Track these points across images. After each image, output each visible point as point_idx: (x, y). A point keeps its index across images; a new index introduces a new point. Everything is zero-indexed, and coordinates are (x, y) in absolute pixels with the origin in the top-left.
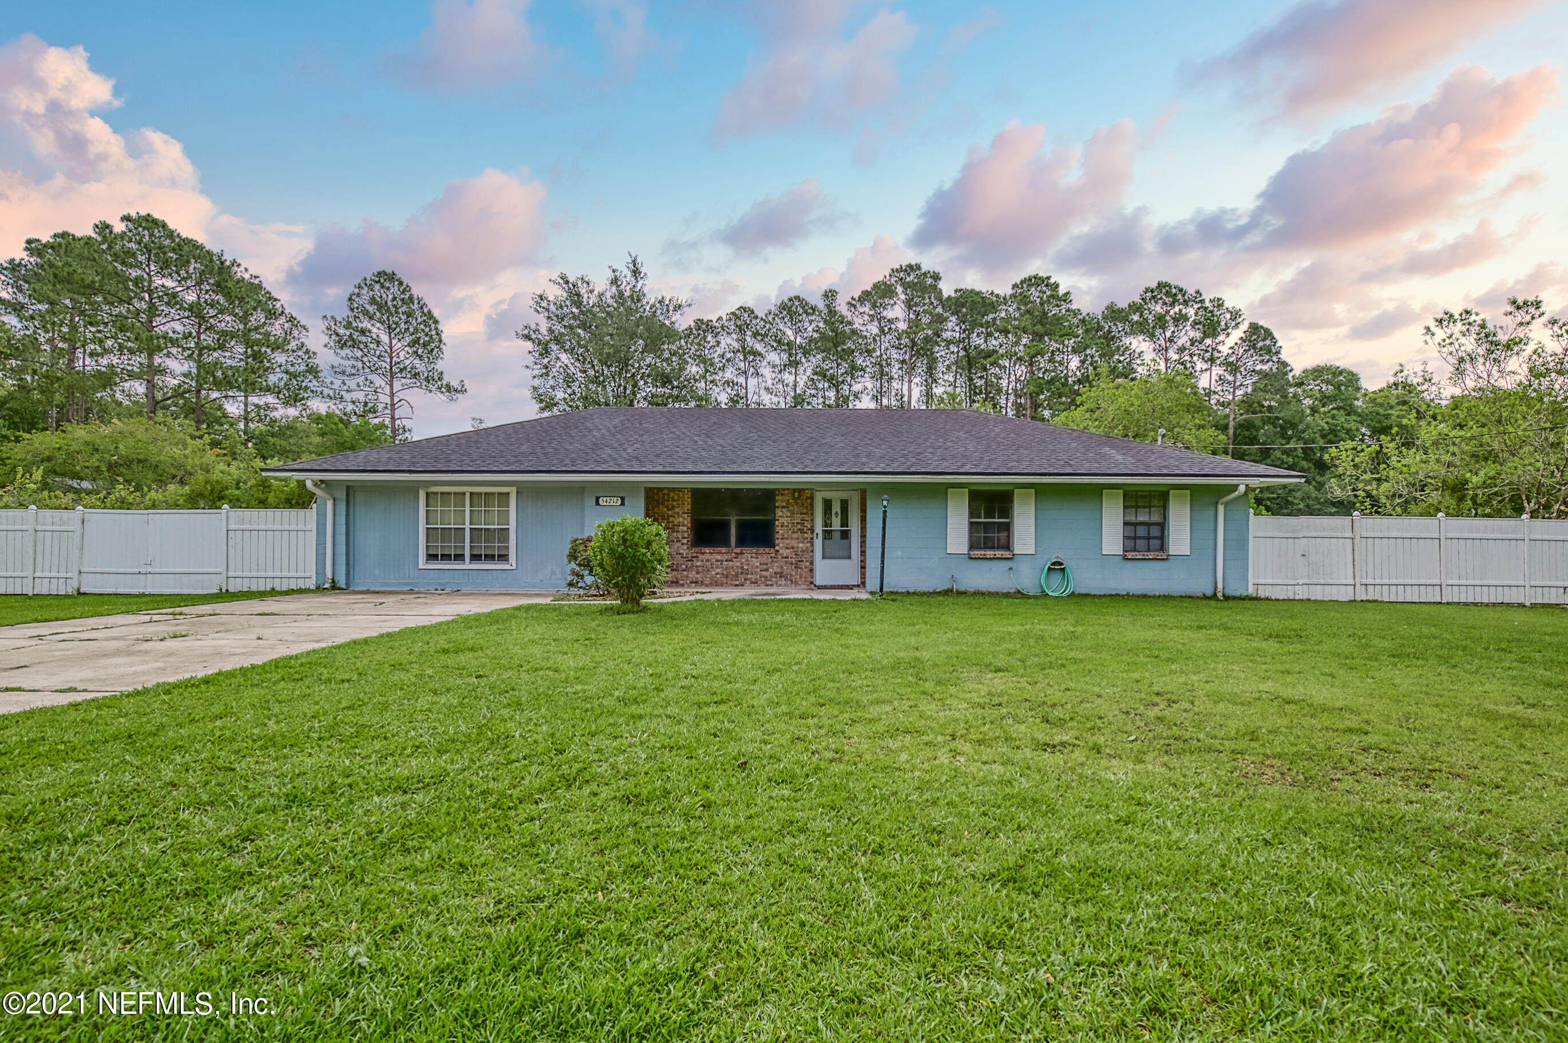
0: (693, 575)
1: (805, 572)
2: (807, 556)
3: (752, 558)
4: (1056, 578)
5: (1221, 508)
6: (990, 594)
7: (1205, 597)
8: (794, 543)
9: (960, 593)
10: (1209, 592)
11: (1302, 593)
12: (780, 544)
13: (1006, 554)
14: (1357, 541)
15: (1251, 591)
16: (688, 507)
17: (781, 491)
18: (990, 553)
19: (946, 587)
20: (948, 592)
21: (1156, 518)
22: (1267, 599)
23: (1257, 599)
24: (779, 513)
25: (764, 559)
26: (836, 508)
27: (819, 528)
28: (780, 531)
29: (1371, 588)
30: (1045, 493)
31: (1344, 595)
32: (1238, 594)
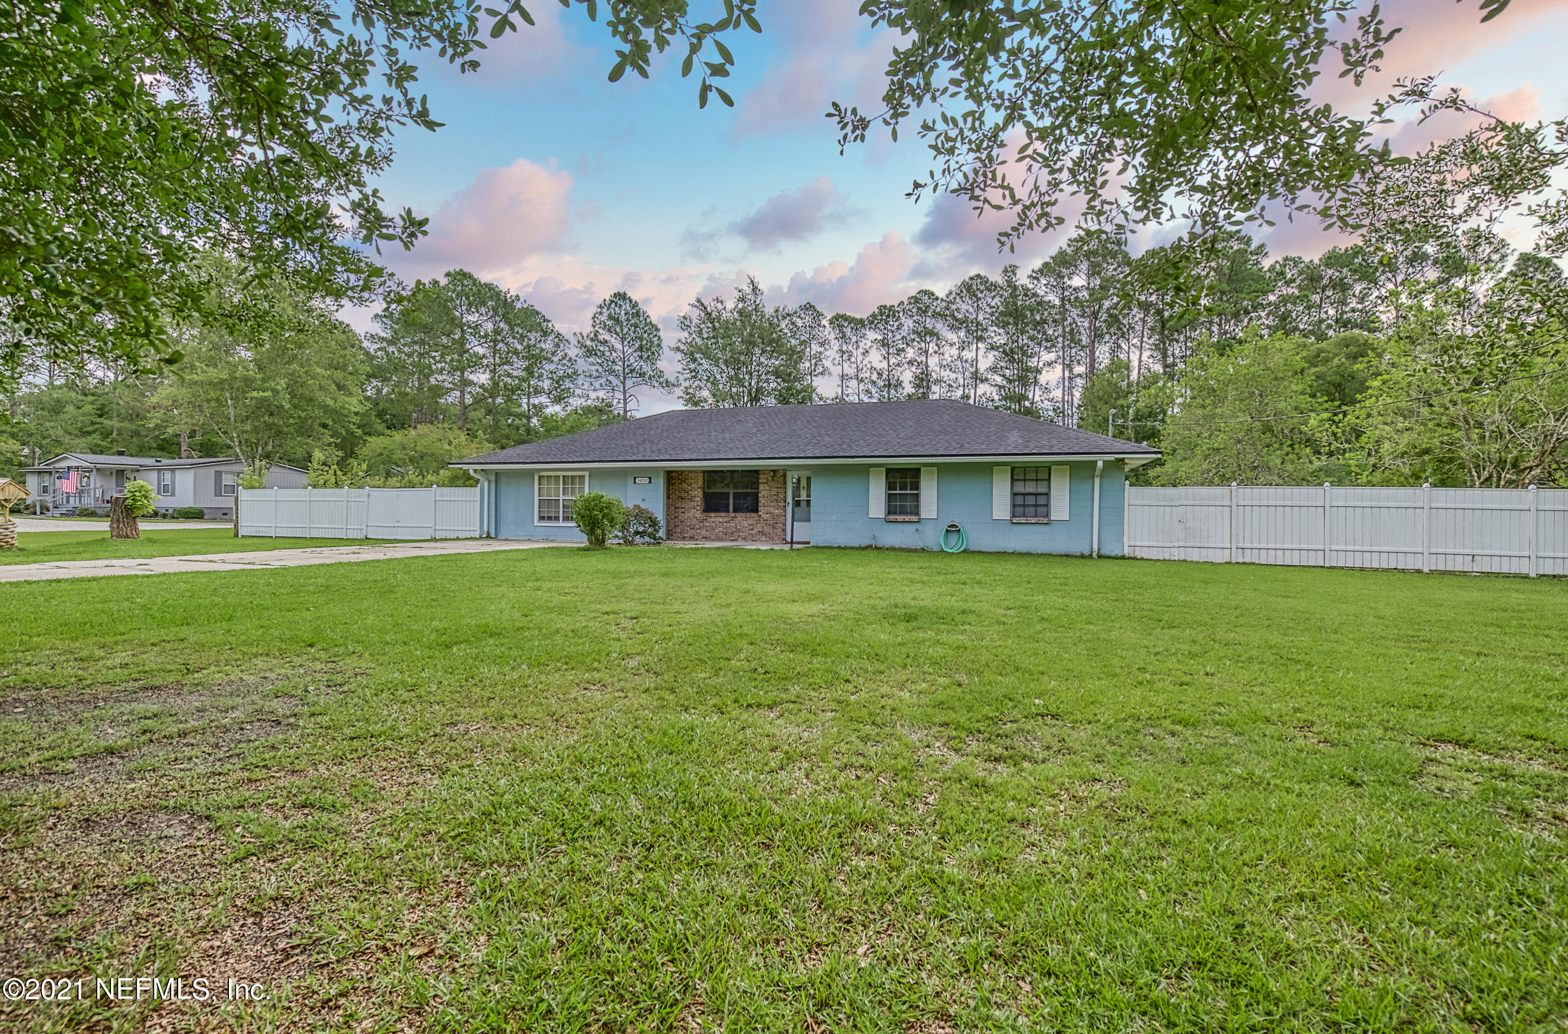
0: (703, 532)
1: (779, 531)
2: (782, 519)
3: (743, 521)
4: (953, 538)
5: (1097, 481)
6: (901, 549)
7: (1082, 556)
8: (772, 510)
9: (876, 548)
10: (1087, 553)
11: (1176, 555)
12: (762, 511)
13: (914, 518)
14: (1234, 507)
15: (1127, 551)
16: (700, 483)
17: (764, 472)
18: (900, 518)
19: (868, 543)
20: (868, 547)
21: (1042, 489)
22: (1142, 559)
23: (1135, 558)
24: (761, 487)
25: (750, 521)
26: (803, 483)
27: (789, 499)
28: (762, 501)
29: (1248, 552)
30: (944, 471)
31: (1220, 557)
32: (1113, 554)
